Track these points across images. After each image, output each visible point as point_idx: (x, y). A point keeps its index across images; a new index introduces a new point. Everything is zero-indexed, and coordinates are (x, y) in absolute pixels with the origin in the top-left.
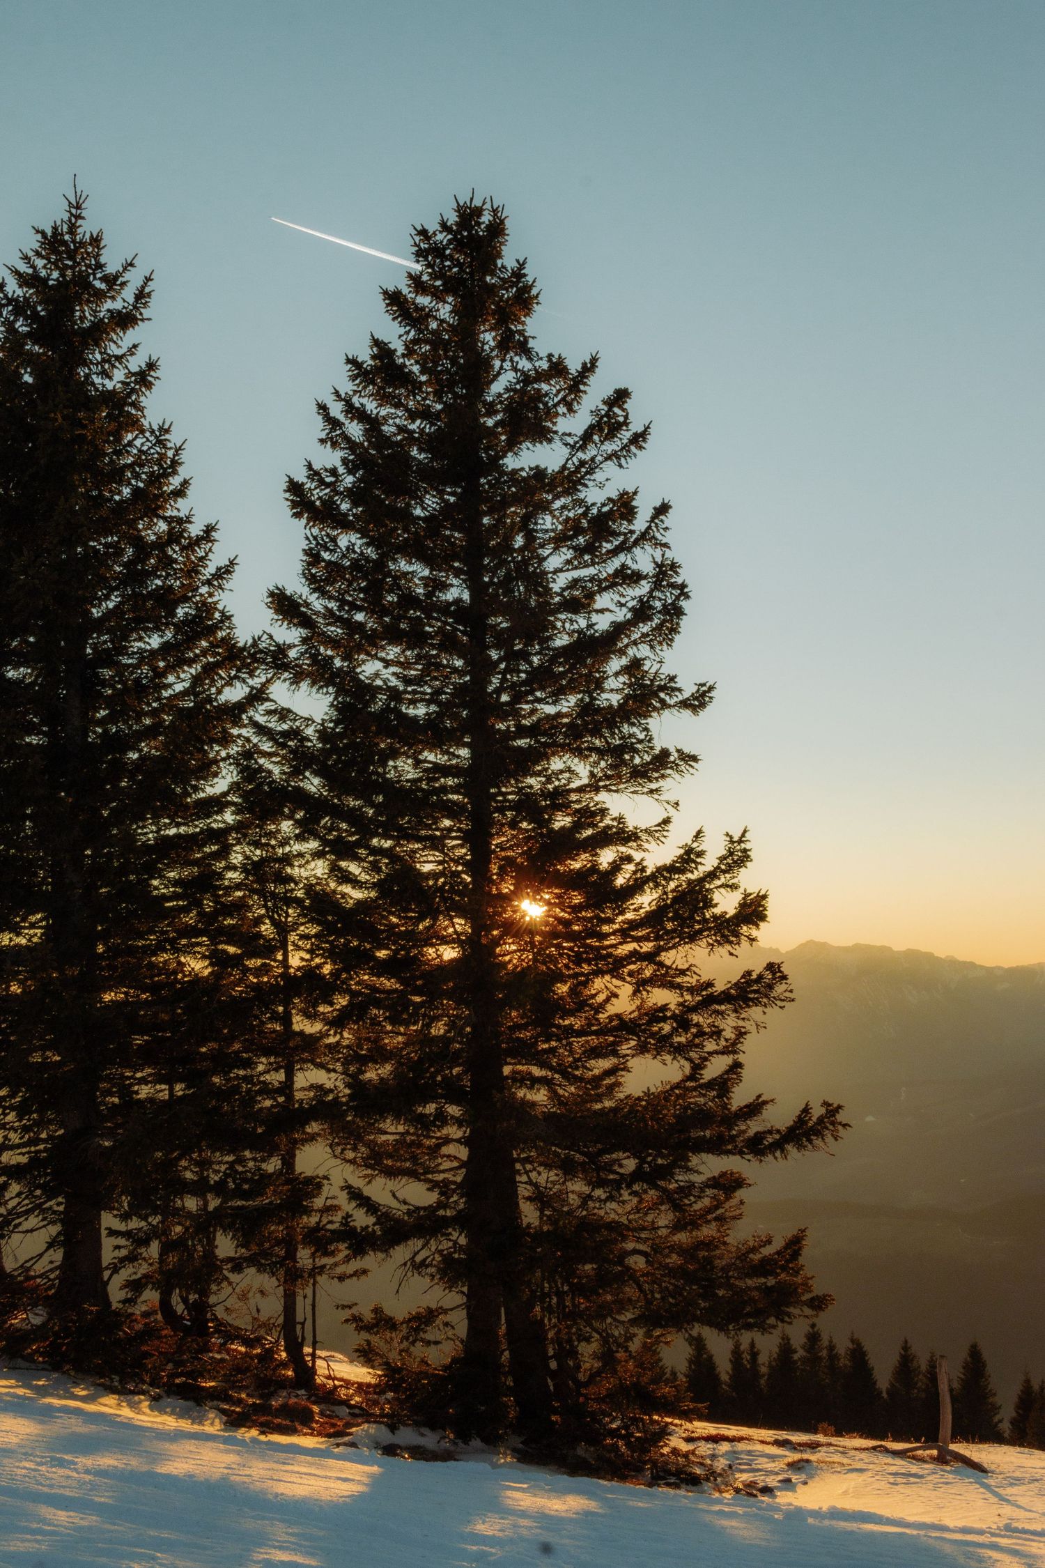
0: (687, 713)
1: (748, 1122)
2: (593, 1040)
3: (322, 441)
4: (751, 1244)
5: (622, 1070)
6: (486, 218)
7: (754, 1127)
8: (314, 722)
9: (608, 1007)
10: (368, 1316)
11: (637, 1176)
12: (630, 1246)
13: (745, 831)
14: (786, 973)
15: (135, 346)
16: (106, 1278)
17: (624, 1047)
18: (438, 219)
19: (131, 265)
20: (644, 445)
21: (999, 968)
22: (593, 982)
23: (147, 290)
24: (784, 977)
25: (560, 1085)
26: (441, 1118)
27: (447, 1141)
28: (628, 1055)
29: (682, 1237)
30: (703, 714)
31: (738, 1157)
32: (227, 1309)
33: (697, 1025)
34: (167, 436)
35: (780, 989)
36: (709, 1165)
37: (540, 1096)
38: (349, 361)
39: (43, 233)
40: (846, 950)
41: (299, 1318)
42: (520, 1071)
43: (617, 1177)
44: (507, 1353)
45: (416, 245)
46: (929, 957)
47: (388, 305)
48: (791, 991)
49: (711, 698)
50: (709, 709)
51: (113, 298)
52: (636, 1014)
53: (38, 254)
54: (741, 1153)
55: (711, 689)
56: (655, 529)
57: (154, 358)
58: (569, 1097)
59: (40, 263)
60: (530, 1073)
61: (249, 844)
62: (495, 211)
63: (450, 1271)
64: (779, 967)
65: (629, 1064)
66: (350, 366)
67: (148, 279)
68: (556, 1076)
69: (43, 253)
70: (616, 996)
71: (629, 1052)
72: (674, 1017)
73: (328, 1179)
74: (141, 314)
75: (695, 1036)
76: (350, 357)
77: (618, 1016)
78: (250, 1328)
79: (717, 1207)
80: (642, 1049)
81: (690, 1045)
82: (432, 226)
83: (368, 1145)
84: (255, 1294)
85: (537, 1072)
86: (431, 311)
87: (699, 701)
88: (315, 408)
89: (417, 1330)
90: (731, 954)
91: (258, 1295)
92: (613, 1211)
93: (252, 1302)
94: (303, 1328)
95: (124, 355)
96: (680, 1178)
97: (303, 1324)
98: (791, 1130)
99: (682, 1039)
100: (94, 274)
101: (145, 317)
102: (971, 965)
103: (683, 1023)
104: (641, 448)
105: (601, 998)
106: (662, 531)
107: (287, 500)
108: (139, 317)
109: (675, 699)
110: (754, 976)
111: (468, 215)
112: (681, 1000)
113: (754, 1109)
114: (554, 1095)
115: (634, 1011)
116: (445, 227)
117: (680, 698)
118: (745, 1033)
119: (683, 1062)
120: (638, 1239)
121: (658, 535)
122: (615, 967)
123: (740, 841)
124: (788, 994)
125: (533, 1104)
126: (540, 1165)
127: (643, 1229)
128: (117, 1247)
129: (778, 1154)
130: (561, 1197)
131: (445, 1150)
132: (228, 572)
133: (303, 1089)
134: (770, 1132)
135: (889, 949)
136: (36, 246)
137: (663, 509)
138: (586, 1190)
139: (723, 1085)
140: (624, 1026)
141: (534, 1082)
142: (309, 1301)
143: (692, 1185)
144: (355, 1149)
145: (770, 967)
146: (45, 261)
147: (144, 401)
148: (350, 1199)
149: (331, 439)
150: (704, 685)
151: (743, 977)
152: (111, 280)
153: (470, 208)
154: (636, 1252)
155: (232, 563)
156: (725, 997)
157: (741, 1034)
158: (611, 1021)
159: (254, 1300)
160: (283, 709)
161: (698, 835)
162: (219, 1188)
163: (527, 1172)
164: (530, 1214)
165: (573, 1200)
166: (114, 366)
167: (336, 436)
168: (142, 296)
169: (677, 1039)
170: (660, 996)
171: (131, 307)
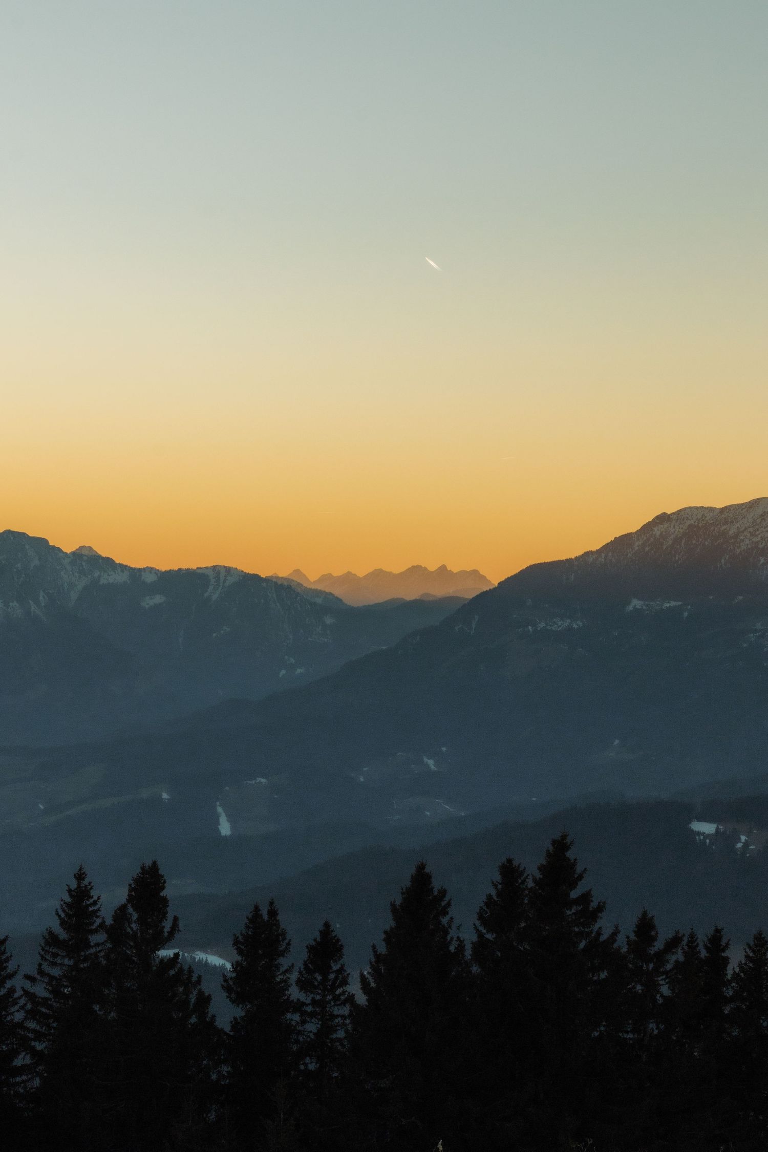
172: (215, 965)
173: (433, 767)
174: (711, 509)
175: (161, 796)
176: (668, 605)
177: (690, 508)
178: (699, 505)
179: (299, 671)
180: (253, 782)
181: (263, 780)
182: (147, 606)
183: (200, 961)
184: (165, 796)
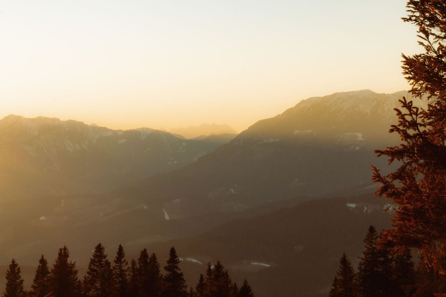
21: (120, 131)
40: (33, 120)
46: (81, 125)
102: (105, 129)
135: (58, 120)
172: (195, 262)
173: (233, 192)
174: (319, 98)
175: (144, 207)
176: (308, 131)
177: (312, 97)
178: (315, 97)
179: (175, 162)
180: (175, 201)
181: (178, 200)
182: (120, 143)
183: (190, 261)
184: (145, 207)
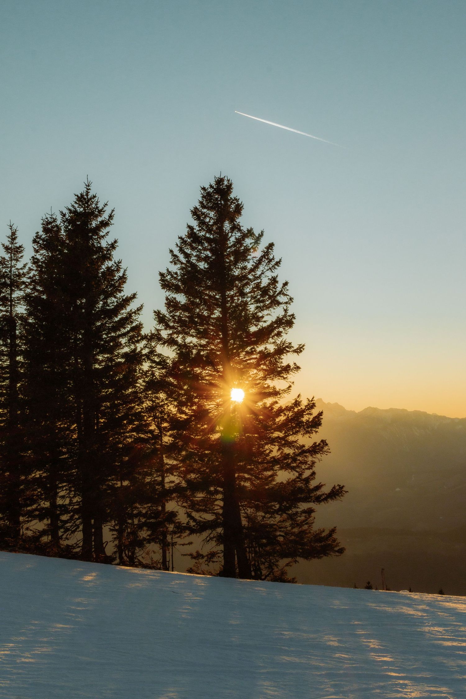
0: (296, 354)
1: (317, 492)
2: (266, 465)
3: (171, 262)
4: (318, 532)
5: (275, 475)
6: (226, 183)
7: (319, 493)
8: (169, 358)
9: (270, 454)
10: (195, 554)
11: (280, 509)
12: (278, 533)
13: (313, 397)
14: (327, 443)
15: (108, 232)
16: (104, 546)
17: (276, 467)
18: (209, 184)
19: (106, 205)
20: (279, 265)
22: (265, 447)
23: (113, 214)
24: (327, 445)
25: (254, 480)
26: (217, 492)
27: (216, 500)
28: (277, 470)
29: (296, 530)
30: (300, 354)
31: (312, 503)
32: (142, 557)
33: (299, 460)
34: (120, 264)
35: (326, 448)
36: (303, 506)
37: (247, 484)
38: (179, 238)
39: (77, 196)
40: (386, 411)
41: (168, 560)
42: (241, 476)
43: (273, 510)
44: (238, 569)
45: (202, 194)
46: (425, 414)
47: (193, 215)
48: (329, 449)
49: (304, 349)
50: (304, 352)
51: (101, 216)
52: (279, 456)
53: (76, 203)
54: (314, 502)
55: (303, 346)
56: (284, 290)
57: (116, 239)
58: (257, 485)
59: (76, 206)
60: (244, 476)
61: (149, 401)
62: (228, 181)
63: (220, 539)
64: (325, 441)
65: (277, 473)
66: (180, 239)
67: (113, 211)
68: (253, 477)
69: (78, 202)
70: (272, 451)
71: (277, 469)
72: (292, 457)
73: (178, 513)
74: (111, 222)
75: (299, 463)
76: (180, 237)
77: (273, 457)
78: (150, 563)
79: (306, 520)
80: (281, 468)
81: (298, 466)
82: (207, 186)
83: (191, 501)
84: (151, 552)
85: (246, 476)
86: (207, 214)
87: (299, 350)
88: (169, 251)
89: (210, 558)
90: (310, 437)
91: (153, 553)
92: (271, 521)
93: (151, 555)
94: (169, 563)
95: (104, 235)
96: (294, 510)
97: (169, 562)
98: (329, 494)
99: (295, 465)
100: (95, 210)
101: (112, 223)
102: (444, 418)
103: (294, 459)
104: (278, 266)
105: (268, 452)
106: (286, 291)
107: (160, 283)
108: (110, 223)
109: (291, 350)
110: (317, 444)
111: (220, 181)
112: (294, 452)
113: (318, 487)
114: (252, 483)
115: (279, 455)
116: (211, 186)
117: (293, 349)
118: (315, 463)
119: (294, 472)
120: (280, 531)
121: (285, 292)
122: (272, 441)
123: (312, 401)
124: (328, 450)
125: (246, 487)
126: (248, 507)
127: (282, 527)
128: (113, 535)
129: (325, 502)
130: (255, 517)
131: (216, 503)
132: (141, 309)
133: (168, 483)
134: (323, 494)
136: (75, 200)
137: (286, 284)
138: (263, 514)
139: (307, 480)
140: (275, 461)
141: (246, 480)
142: (171, 554)
143: (297, 512)
144: (187, 502)
145: (322, 441)
146: (78, 205)
147: (112, 253)
148: (187, 517)
149: (174, 261)
150: (301, 345)
151: (313, 444)
152: (100, 211)
153: (220, 178)
154: (280, 535)
155: (142, 306)
156: (308, 451)
157: (313, 463)
158: (271, 459)
159: (152, 555)
160: (159, 354)
161: (299, 396)
162: (144, 516)
163: (244, 510)
164: (244, 522)
165: (260, 518)
166: (101, 239)
167: (176, 260)
168: (111, 217)
169: (292, 465)
170: (287, 451)
171: (107, 220)
